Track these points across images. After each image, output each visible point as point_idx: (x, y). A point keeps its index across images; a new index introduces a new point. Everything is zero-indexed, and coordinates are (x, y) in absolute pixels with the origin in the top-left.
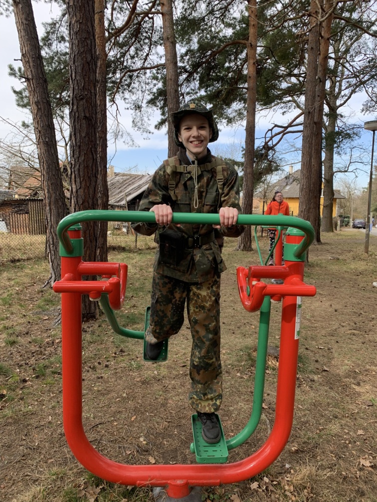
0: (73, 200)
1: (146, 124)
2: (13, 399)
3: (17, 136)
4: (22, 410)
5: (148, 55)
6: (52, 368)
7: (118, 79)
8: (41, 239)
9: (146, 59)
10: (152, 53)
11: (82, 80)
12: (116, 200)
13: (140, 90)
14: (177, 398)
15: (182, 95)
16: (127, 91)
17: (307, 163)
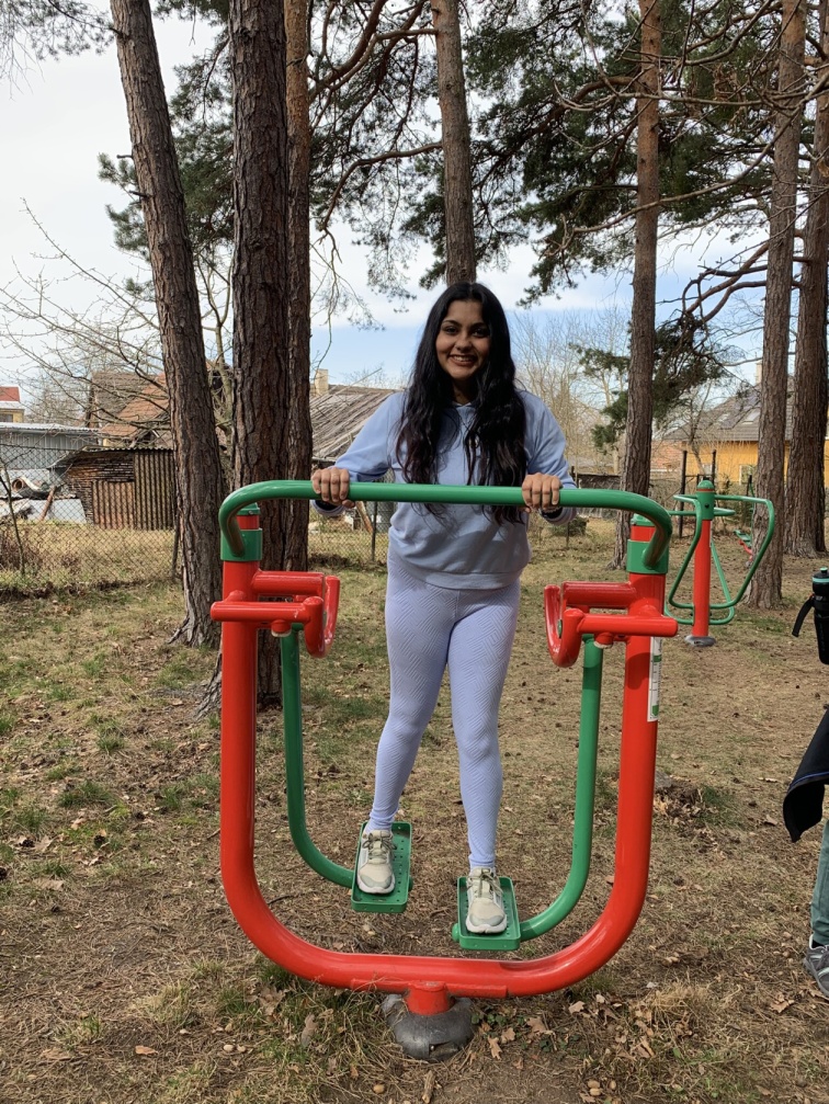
0: (237, 456)
1: (398, 278)
2: (120, 847)
3: (111, 307)
4: (137, 867)
5: (404, 121)
6: (193, 796)
7: (337, 176)
8: (163, 538)
9: (399, 130)
10: (413, 117)
11: (260, 211)
12: (330, 449)
13: (387, 198)
14: (443, 860)
15: (484, 206)
16: (358, 202)
17: (776, 362)
